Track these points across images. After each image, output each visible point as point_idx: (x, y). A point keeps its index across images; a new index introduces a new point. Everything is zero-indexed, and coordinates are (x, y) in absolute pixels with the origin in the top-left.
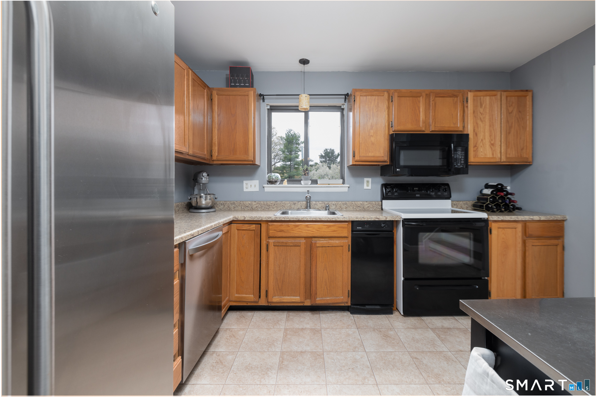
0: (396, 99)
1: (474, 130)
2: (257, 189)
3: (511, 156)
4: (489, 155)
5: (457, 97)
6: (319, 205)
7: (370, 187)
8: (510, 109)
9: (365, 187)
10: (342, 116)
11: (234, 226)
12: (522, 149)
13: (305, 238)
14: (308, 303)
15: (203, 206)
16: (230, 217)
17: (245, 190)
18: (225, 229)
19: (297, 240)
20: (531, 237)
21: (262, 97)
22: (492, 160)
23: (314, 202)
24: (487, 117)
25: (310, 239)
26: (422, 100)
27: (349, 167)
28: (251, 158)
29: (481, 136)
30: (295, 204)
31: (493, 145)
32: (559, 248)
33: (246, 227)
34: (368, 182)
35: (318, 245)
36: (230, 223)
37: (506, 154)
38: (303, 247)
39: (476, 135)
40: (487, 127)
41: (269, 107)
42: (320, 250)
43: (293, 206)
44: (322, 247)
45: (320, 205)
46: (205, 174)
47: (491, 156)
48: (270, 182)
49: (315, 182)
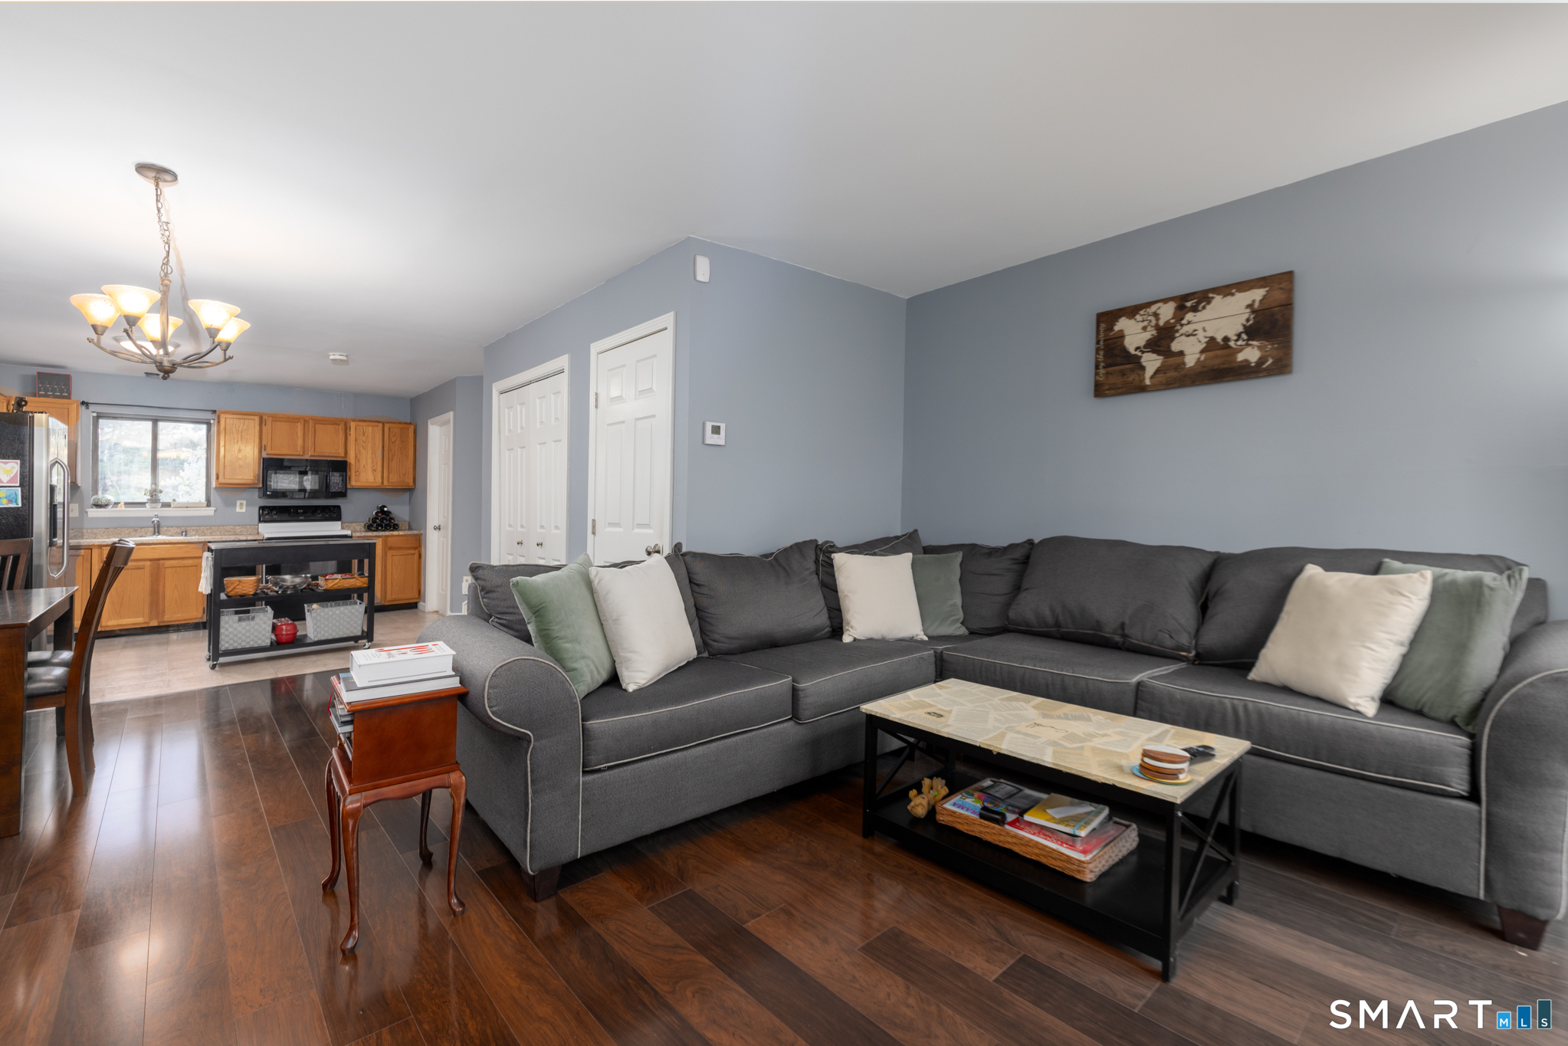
0: (269, 423)
1: (356, 457)
2: (75, 515)
3: (393, 481)
4: (371, 479)
5: (339, 425)
6: (171, 529)
7: (244, 510)
8: (393, 439)
9: (238, 510)
10: (209, 430)
12: (404, 475)
13: (151, 560)
14: (154, 623)
19: (141, 563)
20: (391, 548)
21: (86, 404)
22: (373, 485)
23: (165, 528)
24: (370, 446)
25: (157, 562)
26: (300, 426)
27: (216, 488)
29: (363, 462)
31: (375, 470)
32: (416, 557)
34: (241, 504)
35: (166, 566)
37: (388, 478)
38: (147, 570)
39: (359, 461)
40: (370, 455)
41: (95, 414)
42: (168, 571)
44: (172, 567)
45: (175, 531)
47: (373, 480)
48: (98, 505)
49: (167, 505)
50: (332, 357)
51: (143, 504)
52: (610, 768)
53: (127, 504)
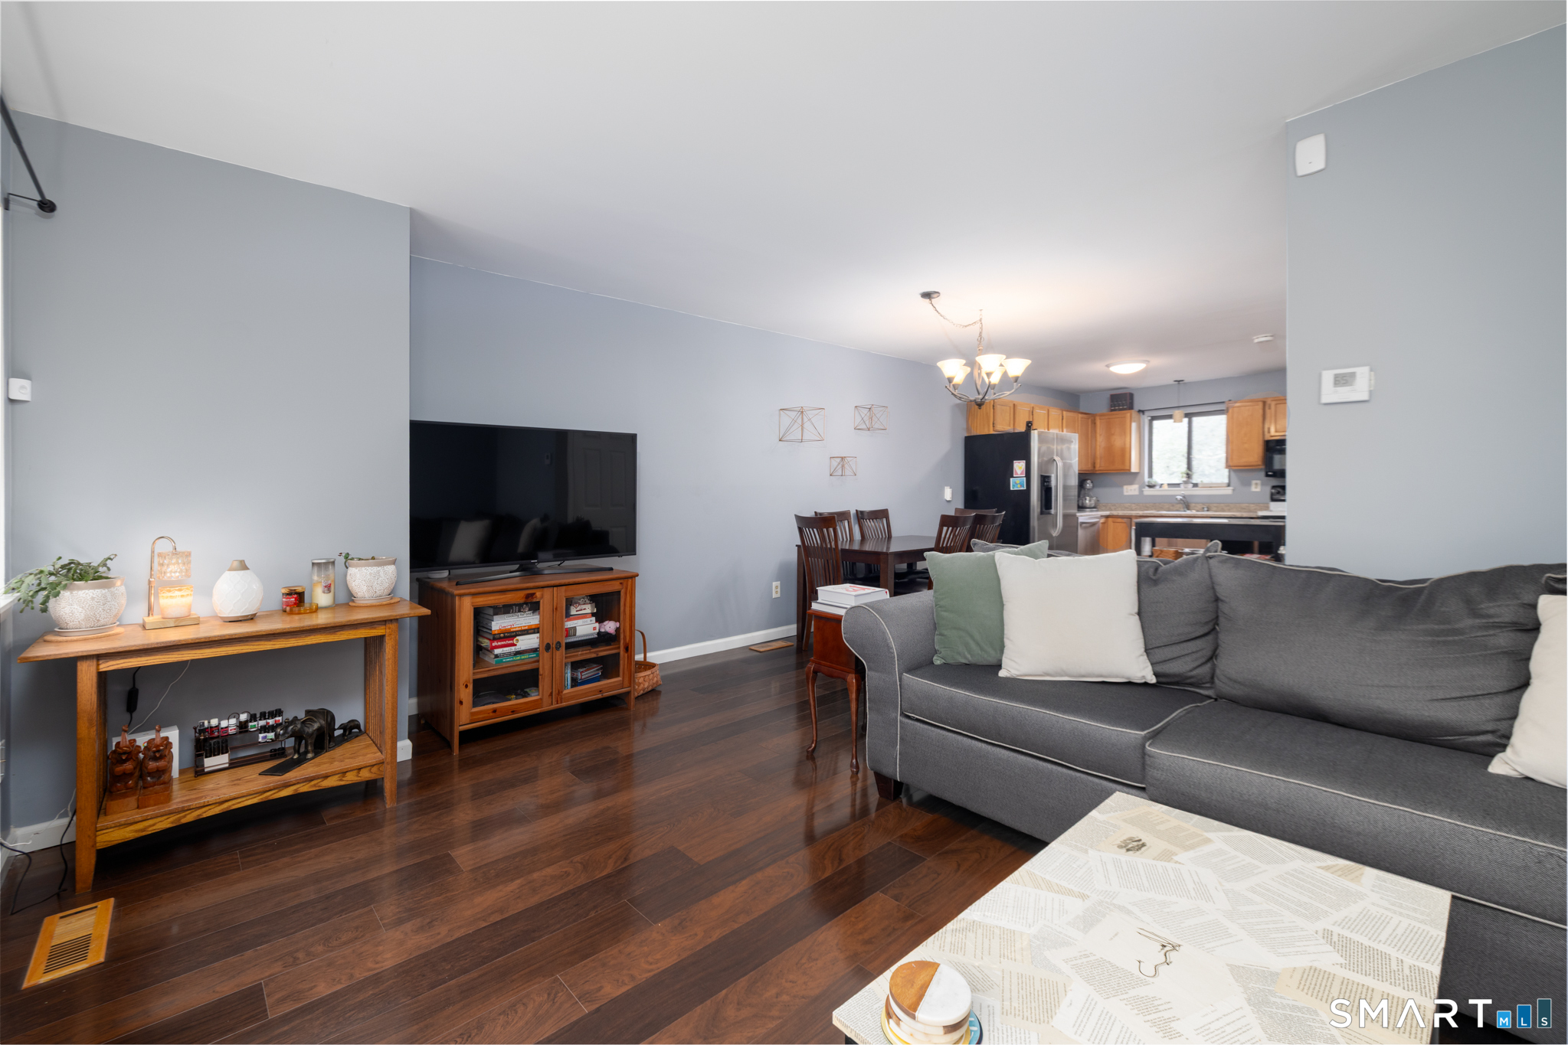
2: (1137, 493)
6: (1199, 506)
7: (1258, 490)
9: (1254, 489)
10: (1230, 420)
11: (1110, 519)
15: (1088, 506)
16: (1107, 513)
17: (1125, 494)
18: (1102, 520)
21: (1142, 412)
23: (1194, 504)
28: (1128, 468)
30: (1173, 506)
33: (1120, 520)
34: (1256, 484)
36: (1107, 517)
41: (1151, 418)
43: (1171, 508)
45: (1201, 507)
46: (1089, 481)
48: (1151, 486)
49: (1196, 485)
50: (1256, 341)
51: (1178, 485)
52: (918, 720)
53: (1170, 485)
